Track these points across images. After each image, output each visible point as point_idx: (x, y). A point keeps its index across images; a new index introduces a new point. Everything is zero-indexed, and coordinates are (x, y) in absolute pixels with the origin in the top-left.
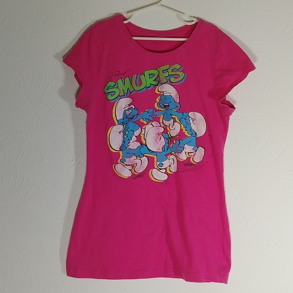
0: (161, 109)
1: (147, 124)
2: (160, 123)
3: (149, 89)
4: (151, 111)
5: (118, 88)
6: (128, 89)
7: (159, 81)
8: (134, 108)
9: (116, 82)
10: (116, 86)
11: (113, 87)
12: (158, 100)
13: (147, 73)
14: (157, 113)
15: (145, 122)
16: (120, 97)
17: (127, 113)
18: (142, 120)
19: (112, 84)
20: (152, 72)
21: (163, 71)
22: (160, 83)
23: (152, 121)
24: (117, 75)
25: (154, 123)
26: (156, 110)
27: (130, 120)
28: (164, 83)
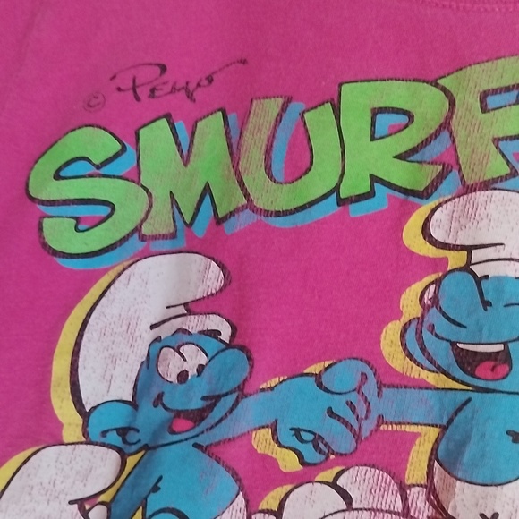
0: (432, 378)
1: (298, 480)
2: (403, 489)
3: (356, 210)
4: (346, 374)
5: (134, 176)
6: (207, 189)
7: (448, 165)
8: (226, 334)
9: (129, 139)
10: (124, 165)
11: (99, 170)
12: (409, 303)
13: (358, 97)
14: (388, 404)
15: (289, 462)
16: (141, 243)
17: (171, 366)
18: (262, 442)
19: (96, 143)
20: (397, 93)
21: (484, 96)
22: (451, 183)
23: (347, 461)
24: (143, 92)
25: (359, 481)
26: (389, 380)
27: (182, 424)
28: (487, 185)
